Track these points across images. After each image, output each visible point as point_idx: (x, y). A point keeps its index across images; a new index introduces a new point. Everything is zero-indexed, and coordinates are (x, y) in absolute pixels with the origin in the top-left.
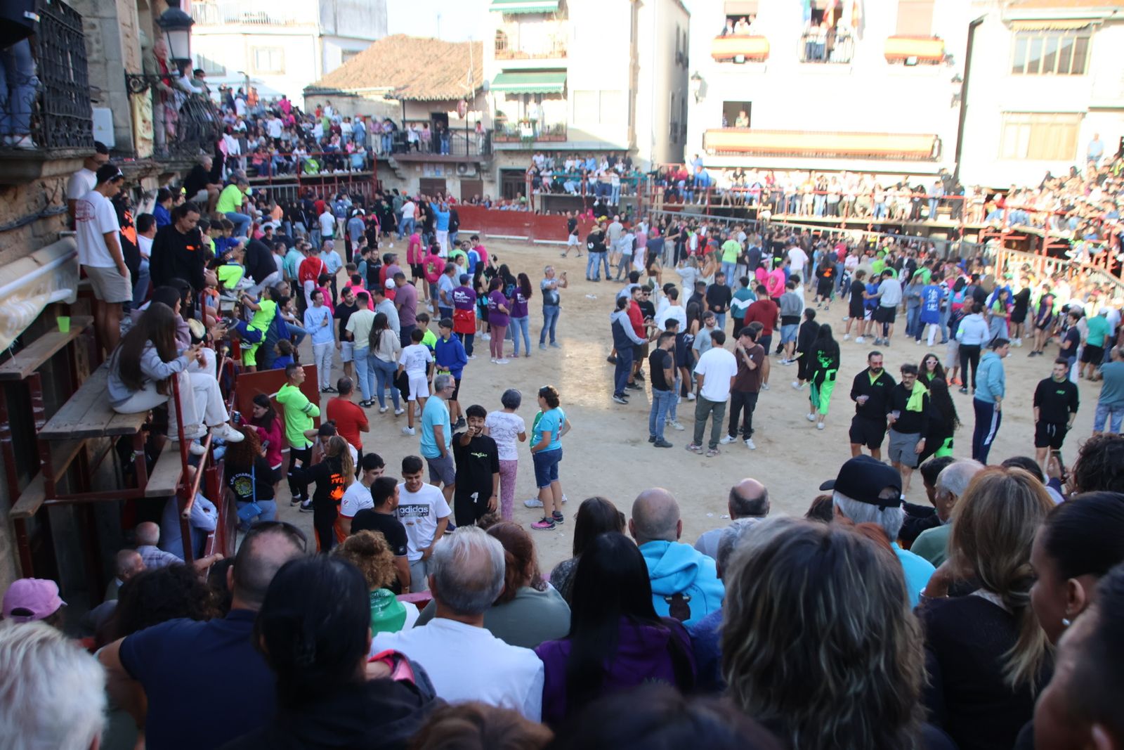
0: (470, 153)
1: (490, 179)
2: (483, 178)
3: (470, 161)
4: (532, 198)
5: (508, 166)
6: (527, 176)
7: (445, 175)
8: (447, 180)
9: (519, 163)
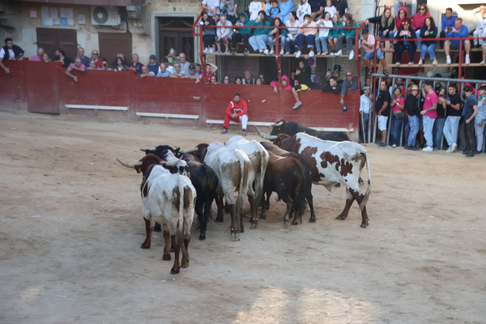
1: (142, 31)
2: (132, 31)
3: (113, 4)
4: (203, 60)
5: (167, 13)
6: (196, 28)
7: (75, 25)
8: (78, 32)
9: (183, 8)
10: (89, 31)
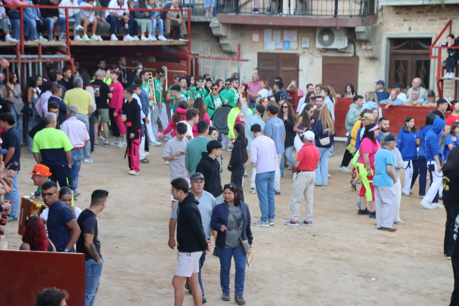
0: (339, 13)
1: (370, 54)
2: (359, 54)
3: (340, 24)
4: (440, 86)
5: (401, 34)
6: (433, 49)
7: (298, 49)
8: (301, 57)
9: (420, 28)
10: (313, 55)
